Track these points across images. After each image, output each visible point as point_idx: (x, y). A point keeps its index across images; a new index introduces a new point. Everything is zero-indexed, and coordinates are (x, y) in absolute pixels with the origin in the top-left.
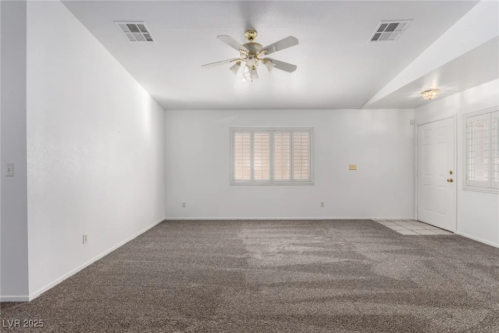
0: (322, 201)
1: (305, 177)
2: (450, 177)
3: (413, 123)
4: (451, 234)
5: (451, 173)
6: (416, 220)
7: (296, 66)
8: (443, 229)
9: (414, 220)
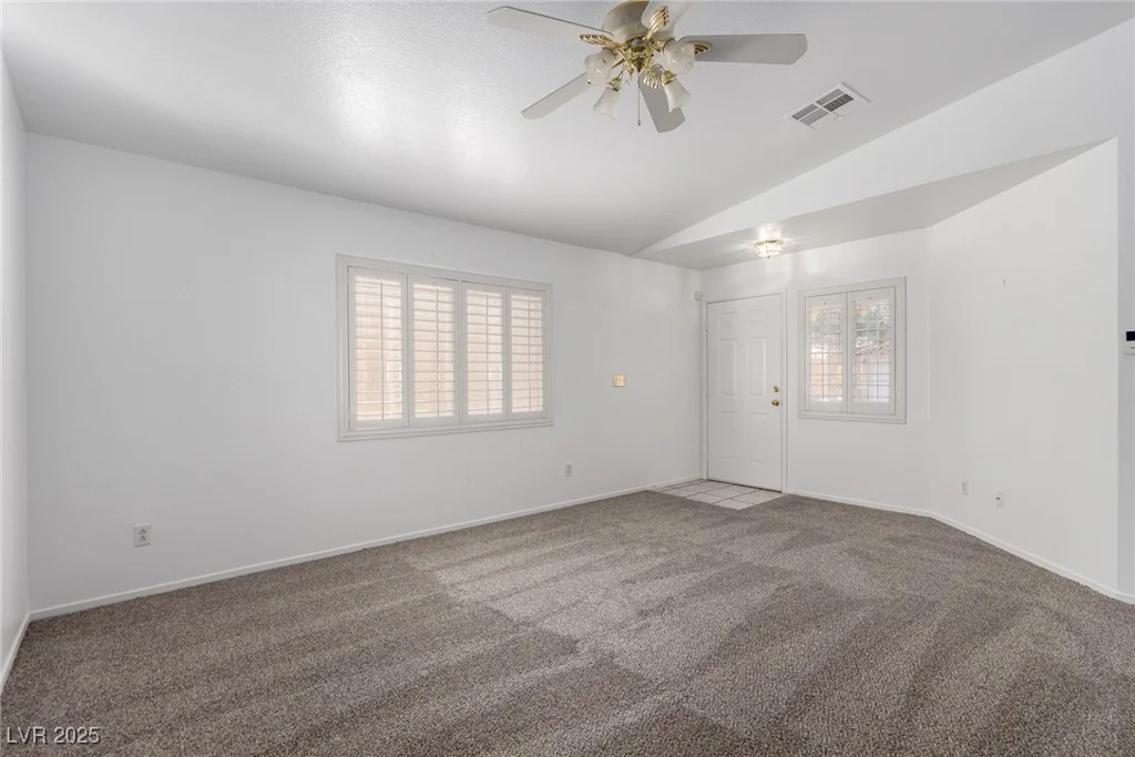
0: (569, 463)
1: (537, 406)
2: (776, 397)
3: (699, 298)
4: (777, 496)
5: (777, 391)
6: (705, 478)
7: (684, 120)
8: (761, 489)
9: (701, 480)
